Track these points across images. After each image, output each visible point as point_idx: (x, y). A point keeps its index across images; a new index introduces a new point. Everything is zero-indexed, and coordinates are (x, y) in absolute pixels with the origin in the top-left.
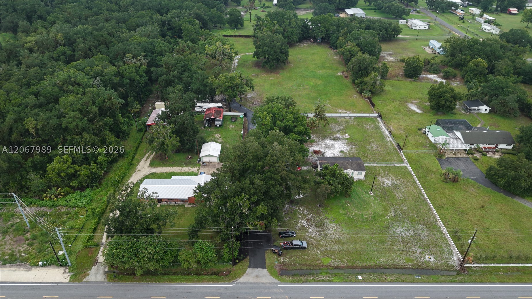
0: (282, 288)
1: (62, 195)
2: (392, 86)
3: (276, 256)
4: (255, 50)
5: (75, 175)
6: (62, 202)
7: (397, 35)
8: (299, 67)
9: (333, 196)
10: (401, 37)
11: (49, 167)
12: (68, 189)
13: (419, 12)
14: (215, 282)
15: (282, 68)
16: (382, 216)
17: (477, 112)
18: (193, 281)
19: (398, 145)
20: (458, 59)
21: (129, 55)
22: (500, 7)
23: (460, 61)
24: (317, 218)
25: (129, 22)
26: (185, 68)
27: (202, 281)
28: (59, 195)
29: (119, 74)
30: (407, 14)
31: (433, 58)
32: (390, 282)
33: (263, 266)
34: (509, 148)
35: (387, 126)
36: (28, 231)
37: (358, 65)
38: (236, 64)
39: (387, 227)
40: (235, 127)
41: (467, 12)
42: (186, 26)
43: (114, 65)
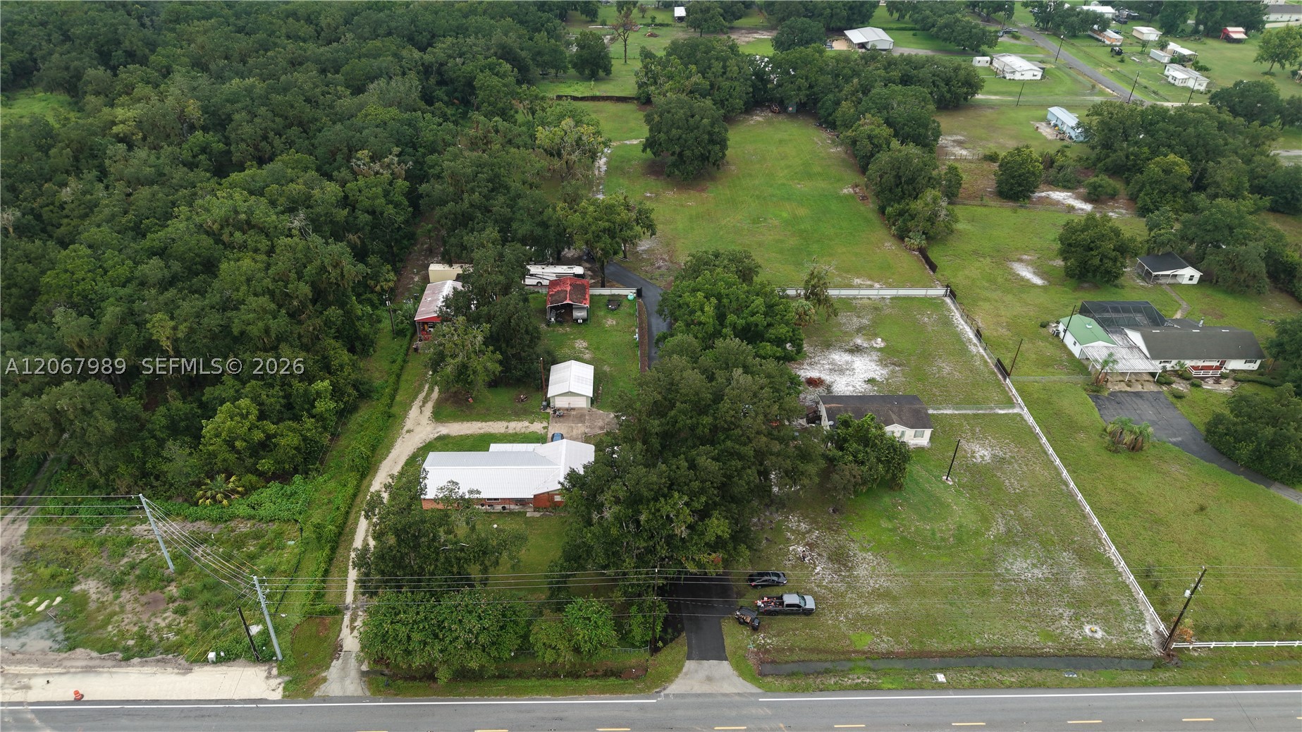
0: (768, 705)
1: (238, 492)
2: (972, 220)
3: (746, 631)
4: (648, 134)
5: (266, 446)
6: (242, 509)
7: (973, 94)
8: (750, 175)
9: (864, 489)
10: (981, 100)
11: (208, 428)
12: (253, 478)
13: (1016, 37)
14: (617, 693)
15: (713, 178)
16: (977, 533)
17: (1174, 283)
18: (566, 693)
19: (1000, 364)
20: (1120, 153)
21: (364, 154)
22: (1205, 25)
23: (1124, 159)
24: (830, 541)
25: (347, 68)
26: (497, 185)
27: (587, 692)
28: (234, 491)
29: (345, 201)
30: (992, 43)
31: (1061, 151)
32: (1010, 687)
33: (720, 655)
34: (1251, 368)
35: (968, 318)
36: (172, 580)
37: (893, 172)
38: (604, 168)
39: (992, 561)
40: (618, 323)
41: (1128, 35)
42: (483, 78)
43: (330, 178)
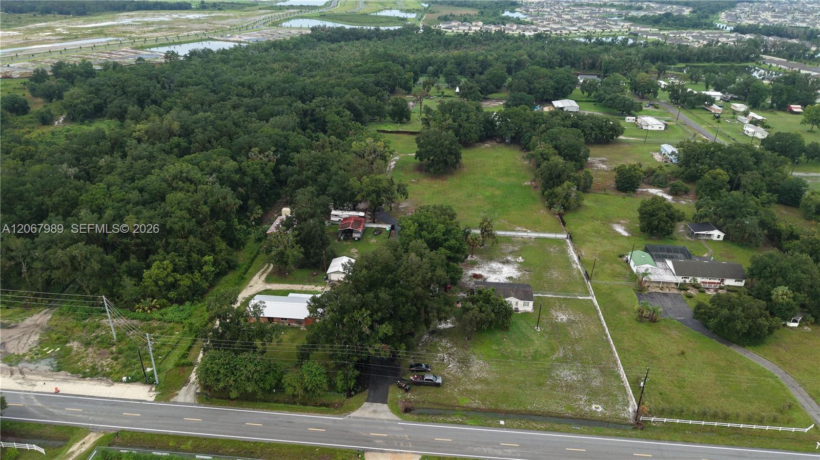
0: (402, 426)
1: (157, 308)
2: (596, 201)
3: (401, 391)
4: (418, 150)
5: (174, 286)
6: (156, 315)
7: (617, 136)
8: (474, 173)
9: (485, 327)
10: (623, 140)
11: (146, 273)
12: (165, 301)
13: (657, 107)
14: (323, 413)
15: (452, 174)
16: (546, 356)
17: (707, 238)
18: (296, 411)
19: (586, 274)
20: (693, 169)
21: (255, 150)
22: (777, 103)
23: (695, 172)
24: (462, 353)
25: (261, 110)
26: (323, 167)
27: (308, 412)
28: (154, 307)
29: (240, 171)
30: (639, 110)
31: (660, 168)
32: (539, 430)
33: (384, 401)
34: (739, 285)
35: (576, 250)
36: (114, 345)
37: (549, 172)
38: (393, 167)
39: (550, 370)
40: (377, 241)
41: (727, 109)
42: (332, 117)
43: (235, 160)
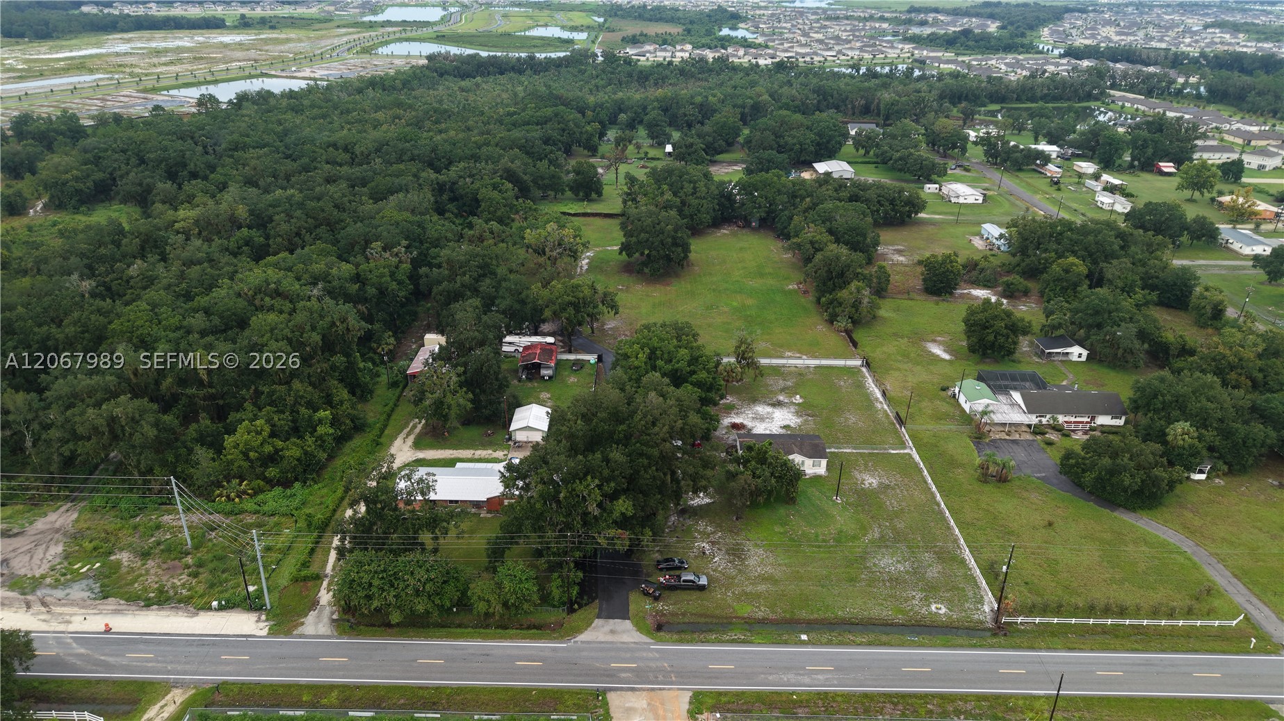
0: (658, 650)
1: (249, 494)
2: (897, 310)
3: (648, 600)
4: (624, 240)
5: (273, 458)
6: (249, 505)
7: (916, 213)
8: (711, 274)
9: (761, 500)
10: (924, 218)
11: (229, 441)
12: (262, 483)
13: (967, 170)
14: (535, 640)
15: (677, 276)
16: (855, 538)
17: (1064, 359)
18: (493, 638)
19: (898, 416)
20: (1033, 258)
21: (377, 245)
22: (1139, 160)
23: (1036, 263)
24: (730, 540)
25: (373, 184)
26: (486, 270)
27: (511, 638)
28: (244, 492)
29: (357, 278)
30: (943, 173)
31: (985, 258)
32: (860, 645)
33: (624, 616)
34: (1117, 424)
35: (878, 383)
36: (189, 554)
37: (826, 269)
38: (586, 267)
39: (863, 557)
40: (578, 381)
41: (1068, 170)
42: (486, 193)
43: (348, 262)
